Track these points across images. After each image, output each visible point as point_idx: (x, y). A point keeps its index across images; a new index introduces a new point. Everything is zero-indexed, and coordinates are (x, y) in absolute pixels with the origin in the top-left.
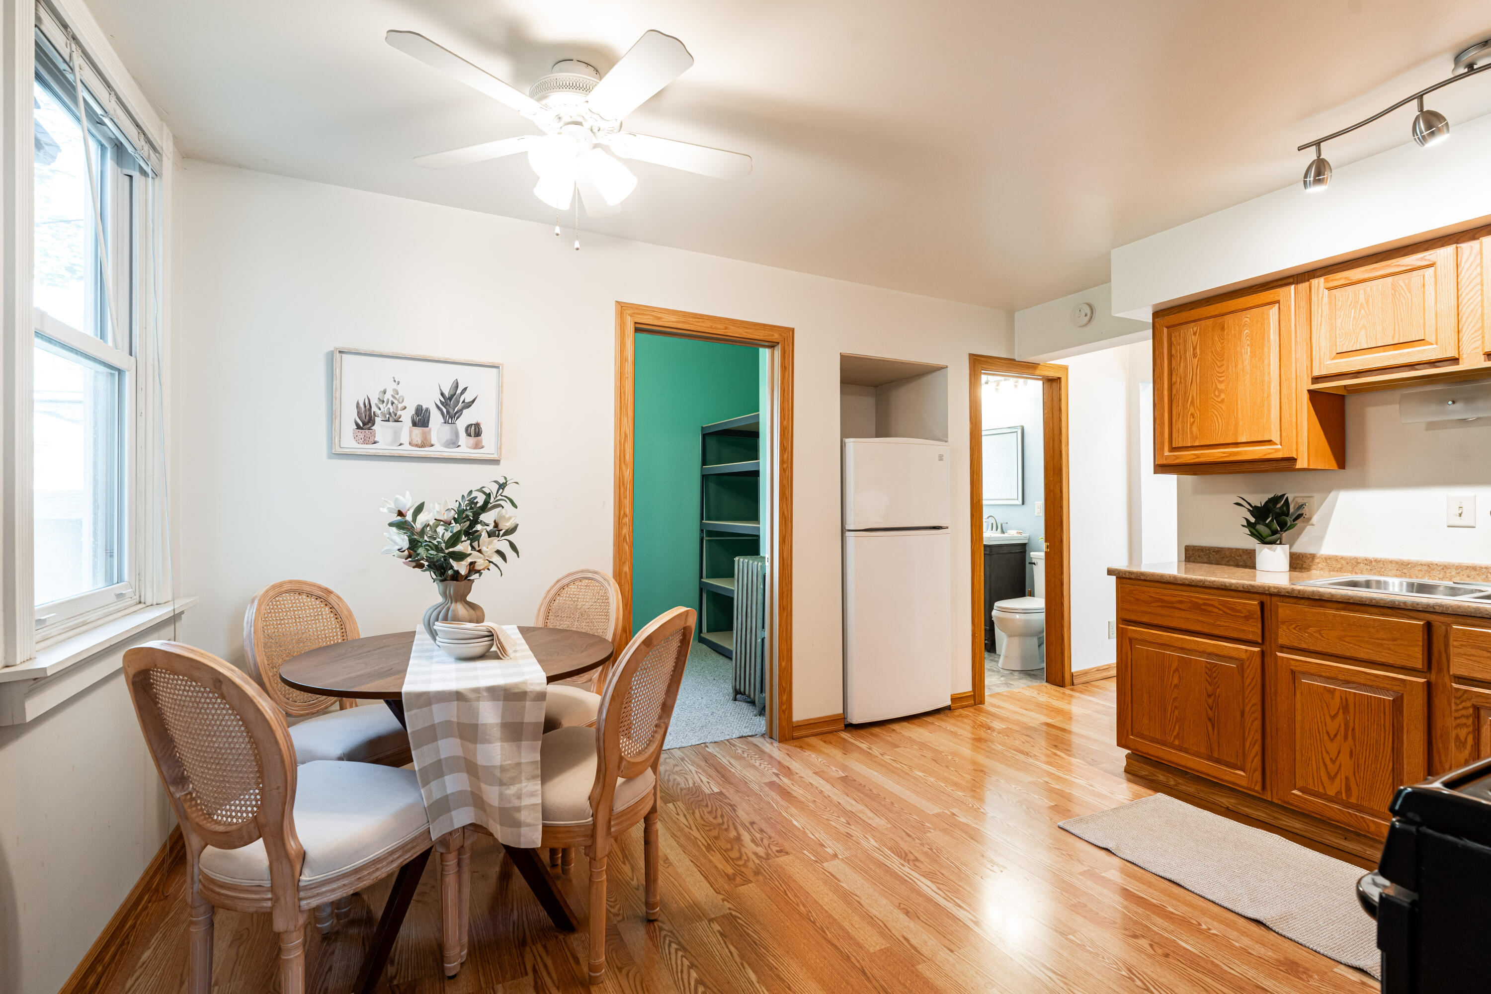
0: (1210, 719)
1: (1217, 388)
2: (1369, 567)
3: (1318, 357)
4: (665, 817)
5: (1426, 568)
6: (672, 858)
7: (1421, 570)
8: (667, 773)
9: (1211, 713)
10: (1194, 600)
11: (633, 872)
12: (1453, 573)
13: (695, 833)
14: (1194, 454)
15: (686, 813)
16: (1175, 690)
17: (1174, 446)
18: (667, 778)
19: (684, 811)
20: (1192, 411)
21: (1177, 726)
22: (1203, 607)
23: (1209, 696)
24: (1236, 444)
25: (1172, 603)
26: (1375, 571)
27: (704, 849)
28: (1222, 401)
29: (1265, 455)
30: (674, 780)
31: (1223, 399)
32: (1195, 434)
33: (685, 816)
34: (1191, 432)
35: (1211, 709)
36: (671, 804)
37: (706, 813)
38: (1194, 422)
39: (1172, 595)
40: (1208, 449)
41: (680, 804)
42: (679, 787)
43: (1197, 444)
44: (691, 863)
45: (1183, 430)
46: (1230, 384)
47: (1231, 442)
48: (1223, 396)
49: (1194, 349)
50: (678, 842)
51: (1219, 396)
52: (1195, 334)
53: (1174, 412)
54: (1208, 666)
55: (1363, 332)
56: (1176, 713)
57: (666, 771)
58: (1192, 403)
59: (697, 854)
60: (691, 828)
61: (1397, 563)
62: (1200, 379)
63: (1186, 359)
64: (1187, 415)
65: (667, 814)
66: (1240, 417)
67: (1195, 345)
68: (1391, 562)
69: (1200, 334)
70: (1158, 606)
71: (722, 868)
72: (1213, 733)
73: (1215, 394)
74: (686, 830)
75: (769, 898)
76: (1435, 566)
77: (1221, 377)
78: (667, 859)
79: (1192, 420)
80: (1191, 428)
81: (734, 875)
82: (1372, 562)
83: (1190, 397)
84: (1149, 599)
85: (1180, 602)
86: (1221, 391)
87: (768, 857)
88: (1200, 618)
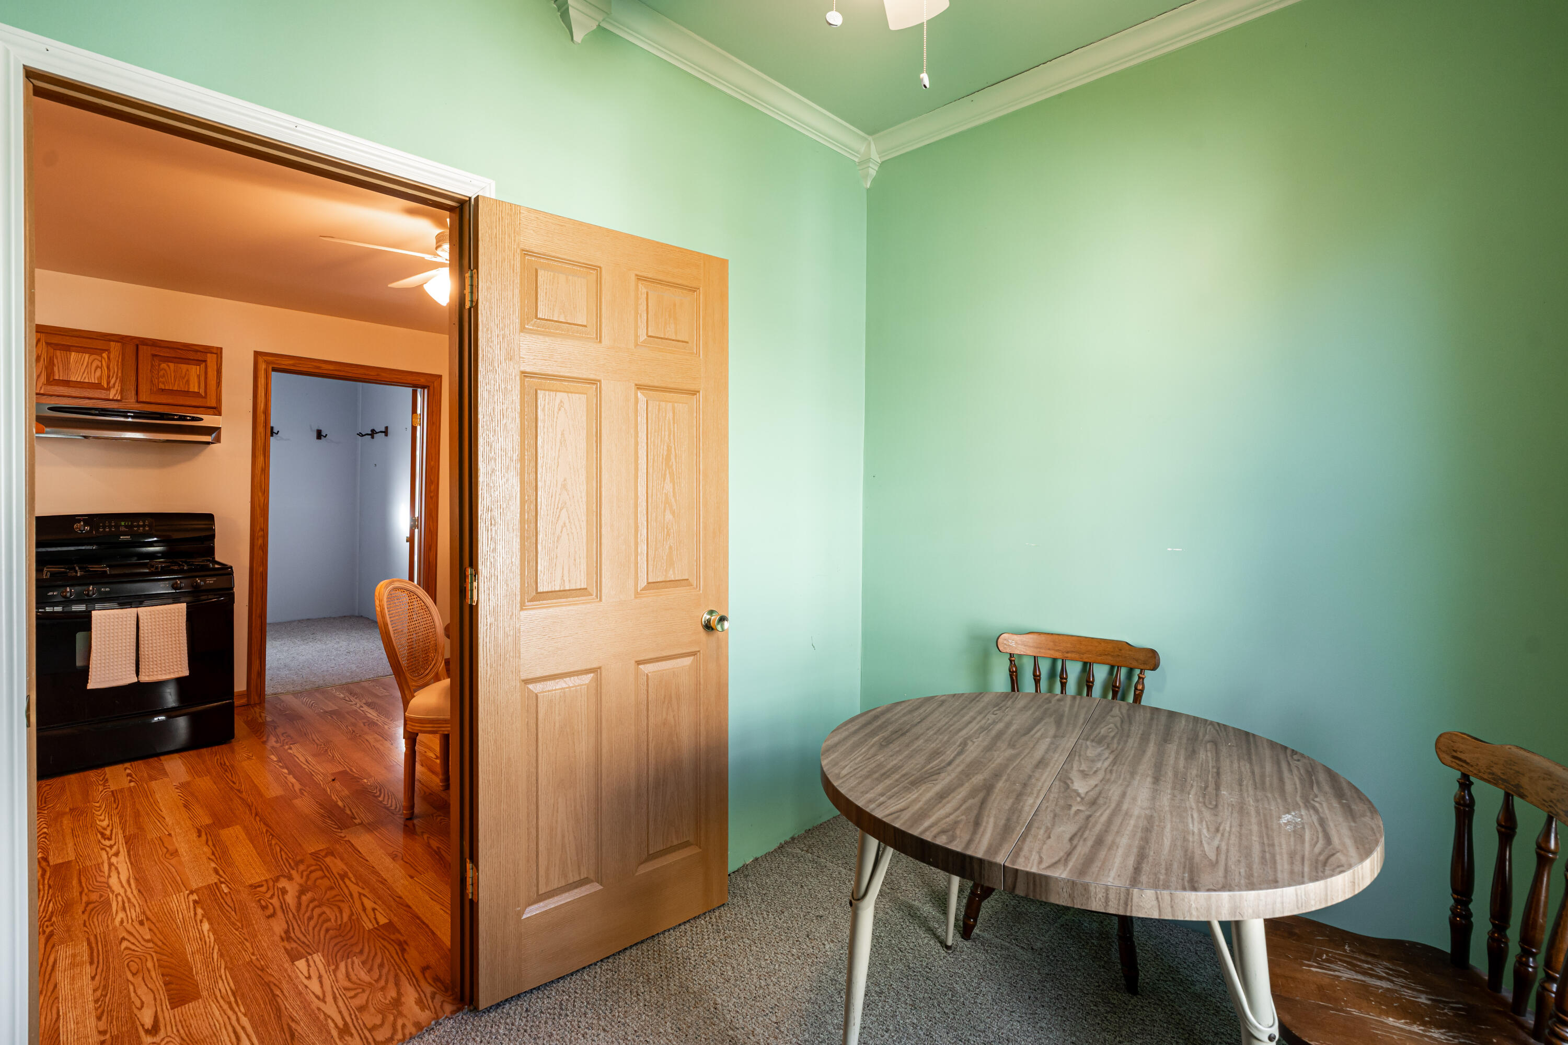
4: (393, 903)
6: (388, 861)
8: (382, 983)
11: (428, 842)
13: (355, 889)
15: (362, 914)
18: (385, 971)
19: (365, 918)
27: (351, 875)
30: (370, 970)
33: (364, 909)
36: (381, 923)
37: (333, 921)
41: (368, 925)
42: (364, 957)
44: (368, 859)
50: (379, 875)
57: (383, 989)
59: (360, 868)
60: (360, 894)
65: (389, 908)
71: (336, 861)
74: (366, 892)
75: (300, 845)
78: (393, 859)
81: (326, 856)
87: (277, 879)
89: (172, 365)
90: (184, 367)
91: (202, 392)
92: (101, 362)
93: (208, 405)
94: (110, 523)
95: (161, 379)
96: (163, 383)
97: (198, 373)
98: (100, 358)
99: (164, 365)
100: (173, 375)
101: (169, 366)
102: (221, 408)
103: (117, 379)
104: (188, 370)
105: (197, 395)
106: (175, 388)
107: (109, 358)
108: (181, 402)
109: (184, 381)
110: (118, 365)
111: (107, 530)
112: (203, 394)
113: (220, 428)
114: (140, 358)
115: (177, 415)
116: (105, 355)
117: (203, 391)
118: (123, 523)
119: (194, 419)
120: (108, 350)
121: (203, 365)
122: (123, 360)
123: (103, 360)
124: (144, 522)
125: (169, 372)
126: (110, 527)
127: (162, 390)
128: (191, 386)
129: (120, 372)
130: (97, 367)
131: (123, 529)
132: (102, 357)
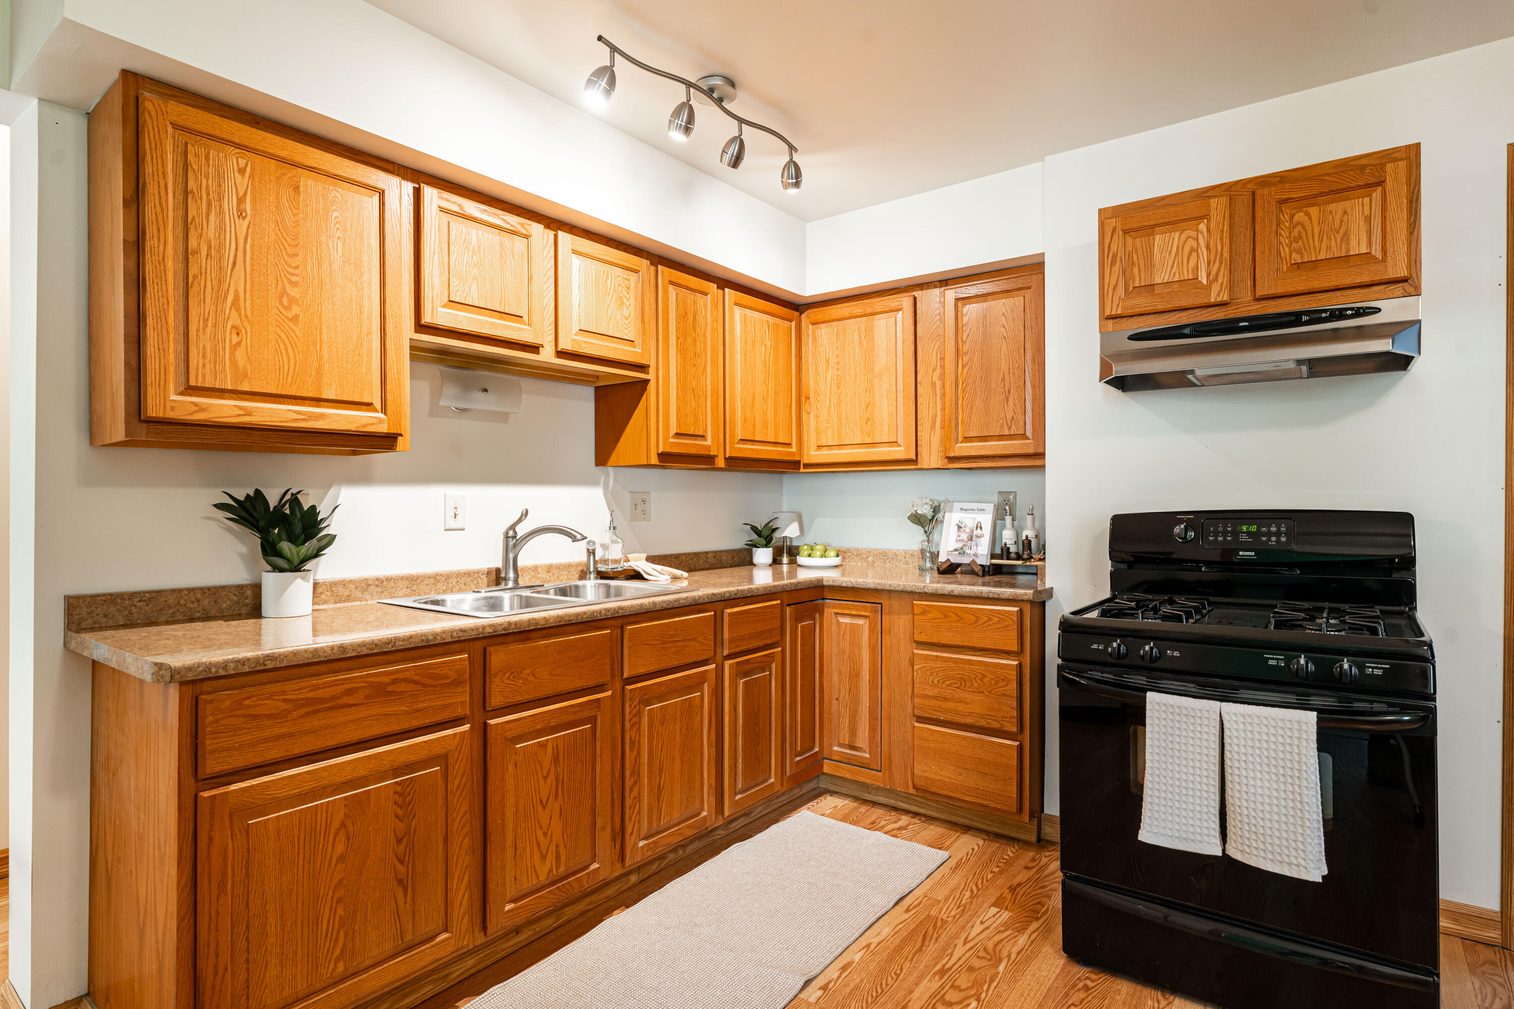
0: (400, 882)
1: (284, 292)
2: (379, 589)
3: (430, 297)
5: (432, 580)
7: (428, 585)
9: (402, 869)
10: (375, 679)
12: (454, 582)
14: (240, 408)
16: (339, 866)
17: (192, 383)
20: (234, 320)
21: (342, 934)
22: (389, 689)
23: (399, 841)
24: (318, 401)
25: (334, 698)
26: (386, 593)
28: (295, 319)
29: (364, 426)
31: (297, 316)
32: (241, 366)
34: (234, 363)
35: (402, 862)
38: (239, 344)
39: (333, 684)
40: (265, 402)
43: (245, 387)
45: (215, 352)
46: (310, 293)
47: (310, 395)
48: (295, 310)
49: (241, 201)
51: (288, 308)
52: (242, 171)
53: (193, 313)
54: (399, 789)
55: (475, 285)
56: (340, 911)
58: (235, 304)
61: (407, 579)
62: (252, 266)
63: (221, 212)
64: (225, 327)
66: (326, 356)
67: (241, 194)
68: (402, 578)
69: (252, 176)
70: (302, 716)
72: (405, 903)
73: (281, 303)
76: (440, 577)
77: (292, 275)
79: (235, 339)
80: (232, 354)
82: (383, 581)
83: (231, 292)
84: (284, 706)
85: (349, 692)
86: (293, 300)
88: (386, 710)
89: (1314, 211)
90: (1337, 208)
91: (1377, 252)
92: (1197, 239)
93: (1391, 274)
94: (1225, 527)
95: (1294, 245)
96: (1299, 252)
97: (1367, 213)
98: (1194, 234)
99: (1300, 217)
100: (1316, 230)
101: (1308, 214)
102: (1419, 277)
103: (1221, 263)
104: (1345, 213)
105: (1367, 257)
106: (1322, 256)
107: (1208, 230)
108: (1333, 283)
109: (1341, 235)
110: (1221, 239)
111: (1220, 539)
112: (1379, 255)
113: (1419, 322)
114: (1259, 214)
115: (1325, 311)
116: (1202, 227)
117: (1379, 248)
118: (1244, 528)
119: (1360, 313)
120: (1206, 217)
121: (1377, 193)
122: (1231, 227)
123: (1200, 236)
124: (1279, 527)
125: (1309, 228)
126: (1225, 533)
127: (1298, 265)
128: (1353, 243)
129: (1226, 249)
130: (1192, 250)
131: (1244, 538)
132: (1197, 231)
